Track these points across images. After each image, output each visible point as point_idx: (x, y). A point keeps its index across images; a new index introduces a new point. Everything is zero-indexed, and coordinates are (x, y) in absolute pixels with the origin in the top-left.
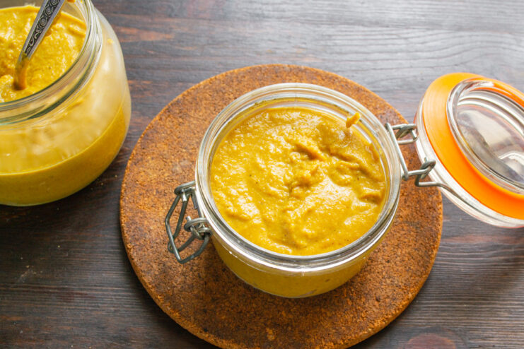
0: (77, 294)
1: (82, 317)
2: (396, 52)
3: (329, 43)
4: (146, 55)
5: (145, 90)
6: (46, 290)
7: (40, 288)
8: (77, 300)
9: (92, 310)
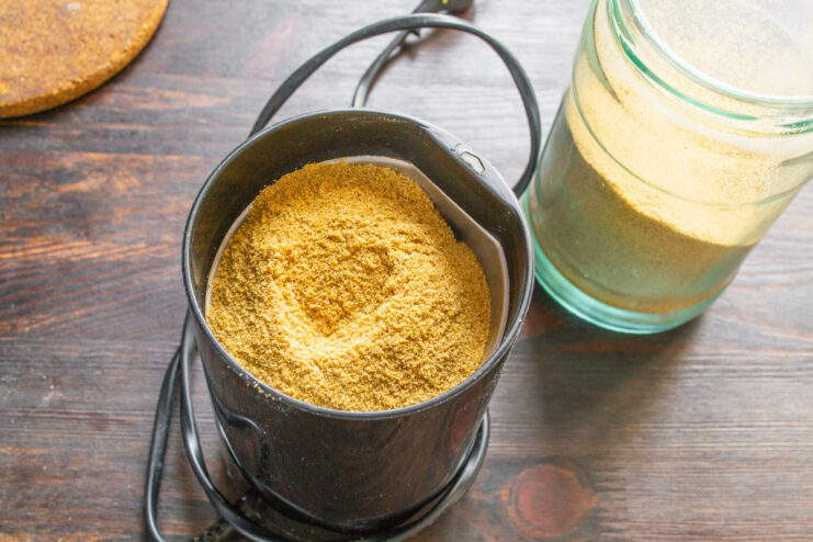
0: (112, 420)
1: (119, 449)
2: (502, 117)
3: (420, 107)
4: (196, 124)
5: (195, 167)
6: (75, 416)
7: (67, 413)
8: (113, 428)
9: (130, 441)
